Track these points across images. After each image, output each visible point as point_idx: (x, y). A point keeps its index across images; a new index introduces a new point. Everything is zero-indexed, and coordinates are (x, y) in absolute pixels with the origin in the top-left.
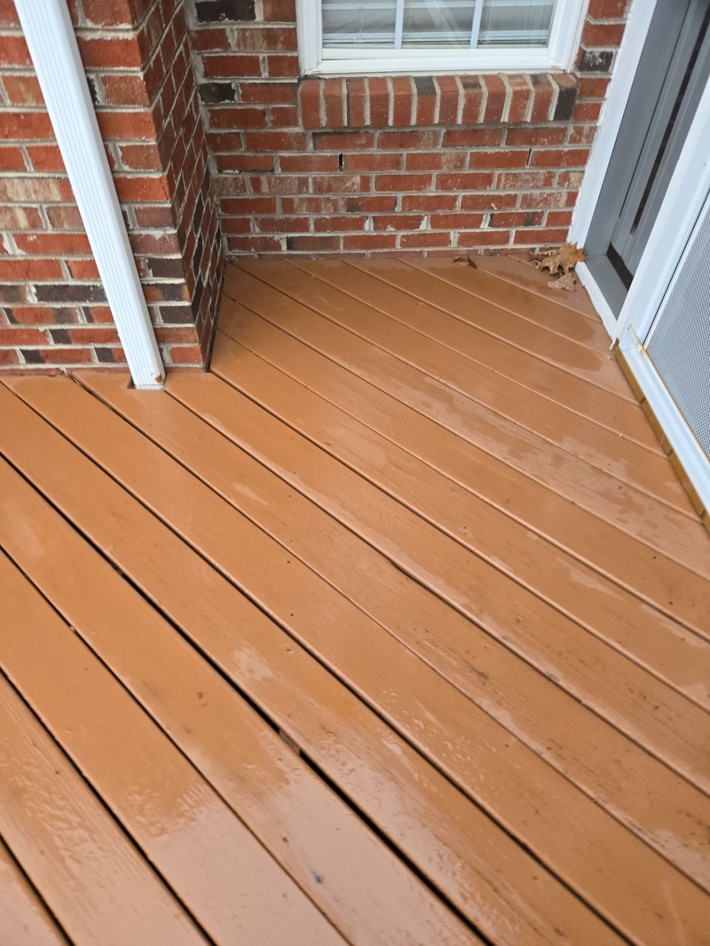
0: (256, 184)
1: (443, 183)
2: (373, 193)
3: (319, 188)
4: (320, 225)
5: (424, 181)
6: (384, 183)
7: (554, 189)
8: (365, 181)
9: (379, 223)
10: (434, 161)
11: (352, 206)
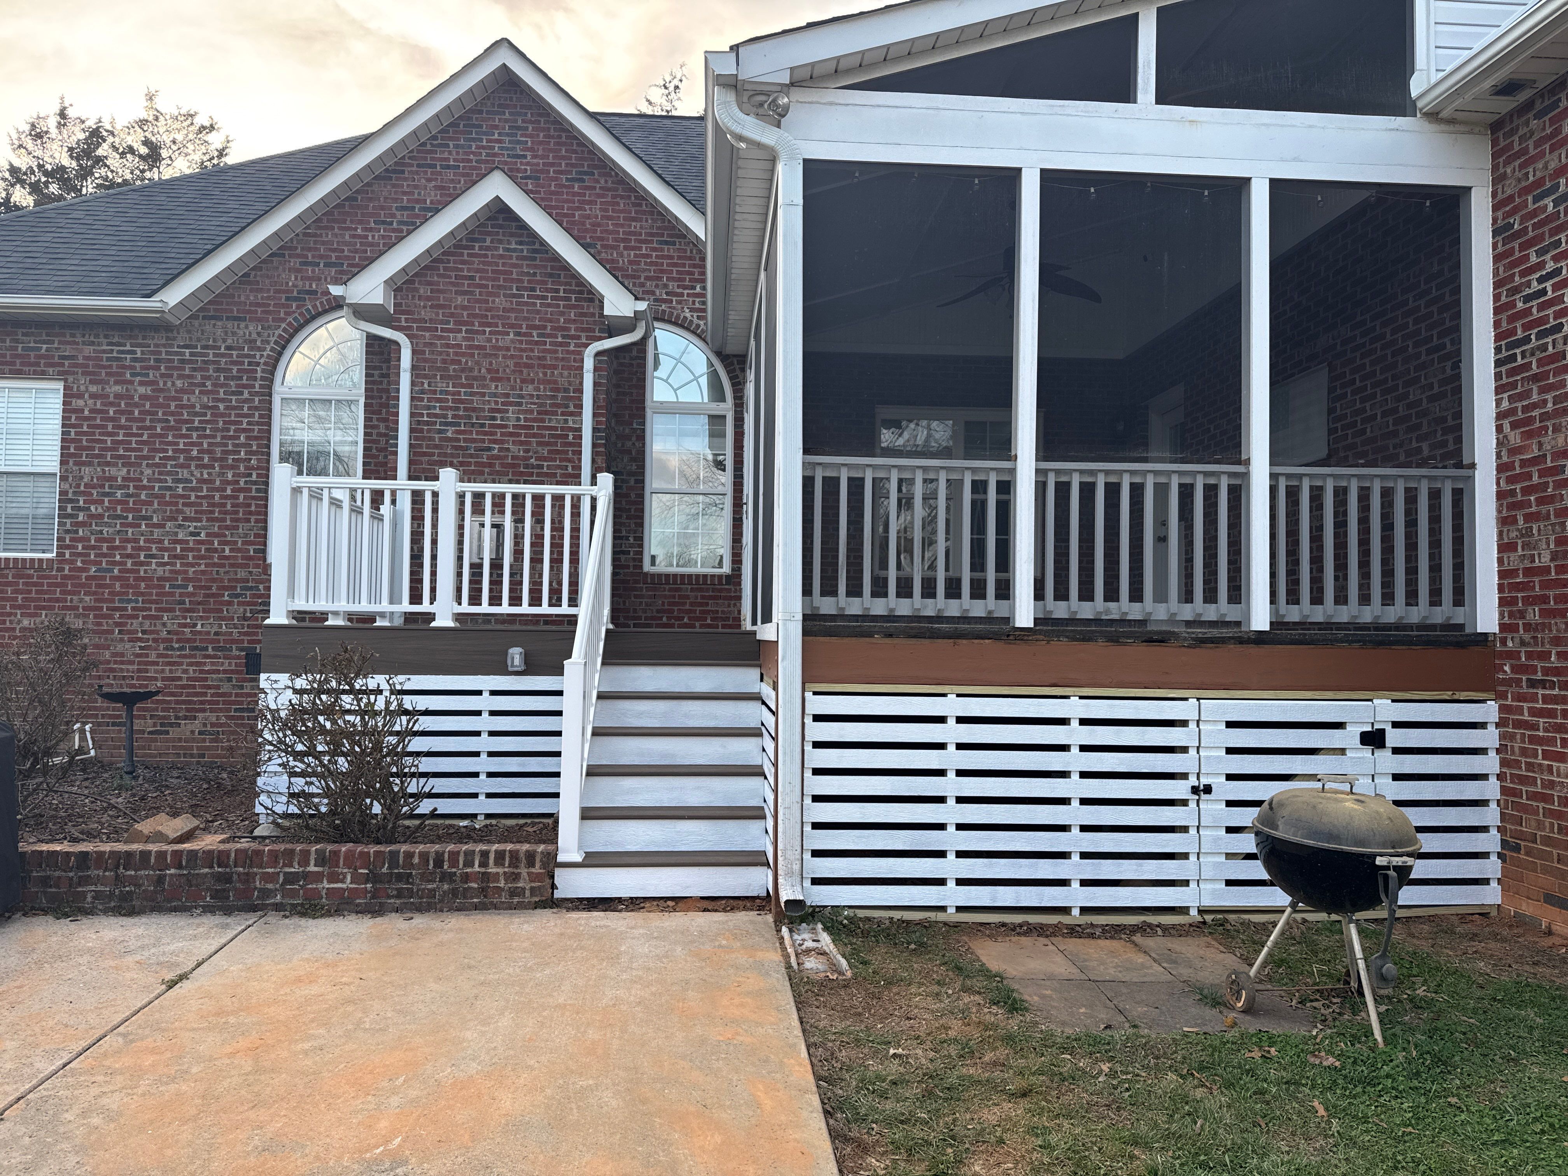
0: (624, 603)
1: (691, 604)
2: (666, 607)
3: (647, 605)
4: (646, 618)
5: (684, 604)
6: (670, 604)
7: (732, 608)
8: (663, 603)
9: (669, 618)
10: (688, 597)
11: (658, 611)
